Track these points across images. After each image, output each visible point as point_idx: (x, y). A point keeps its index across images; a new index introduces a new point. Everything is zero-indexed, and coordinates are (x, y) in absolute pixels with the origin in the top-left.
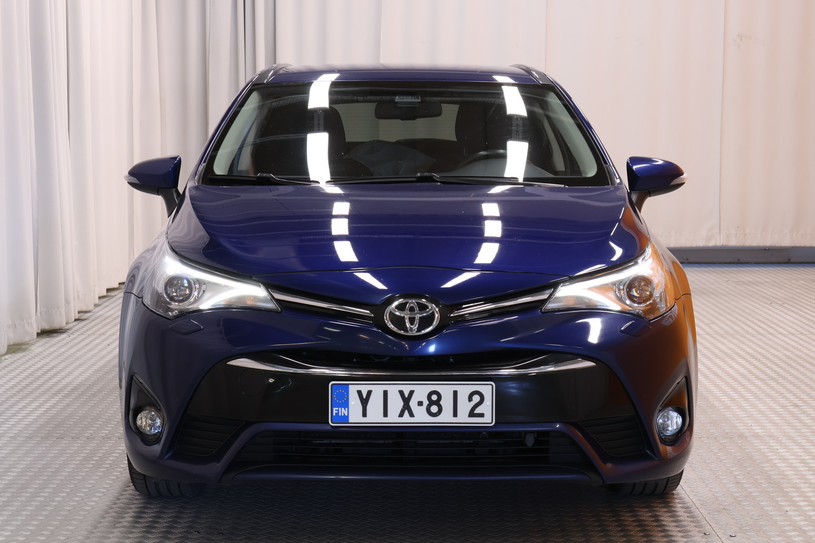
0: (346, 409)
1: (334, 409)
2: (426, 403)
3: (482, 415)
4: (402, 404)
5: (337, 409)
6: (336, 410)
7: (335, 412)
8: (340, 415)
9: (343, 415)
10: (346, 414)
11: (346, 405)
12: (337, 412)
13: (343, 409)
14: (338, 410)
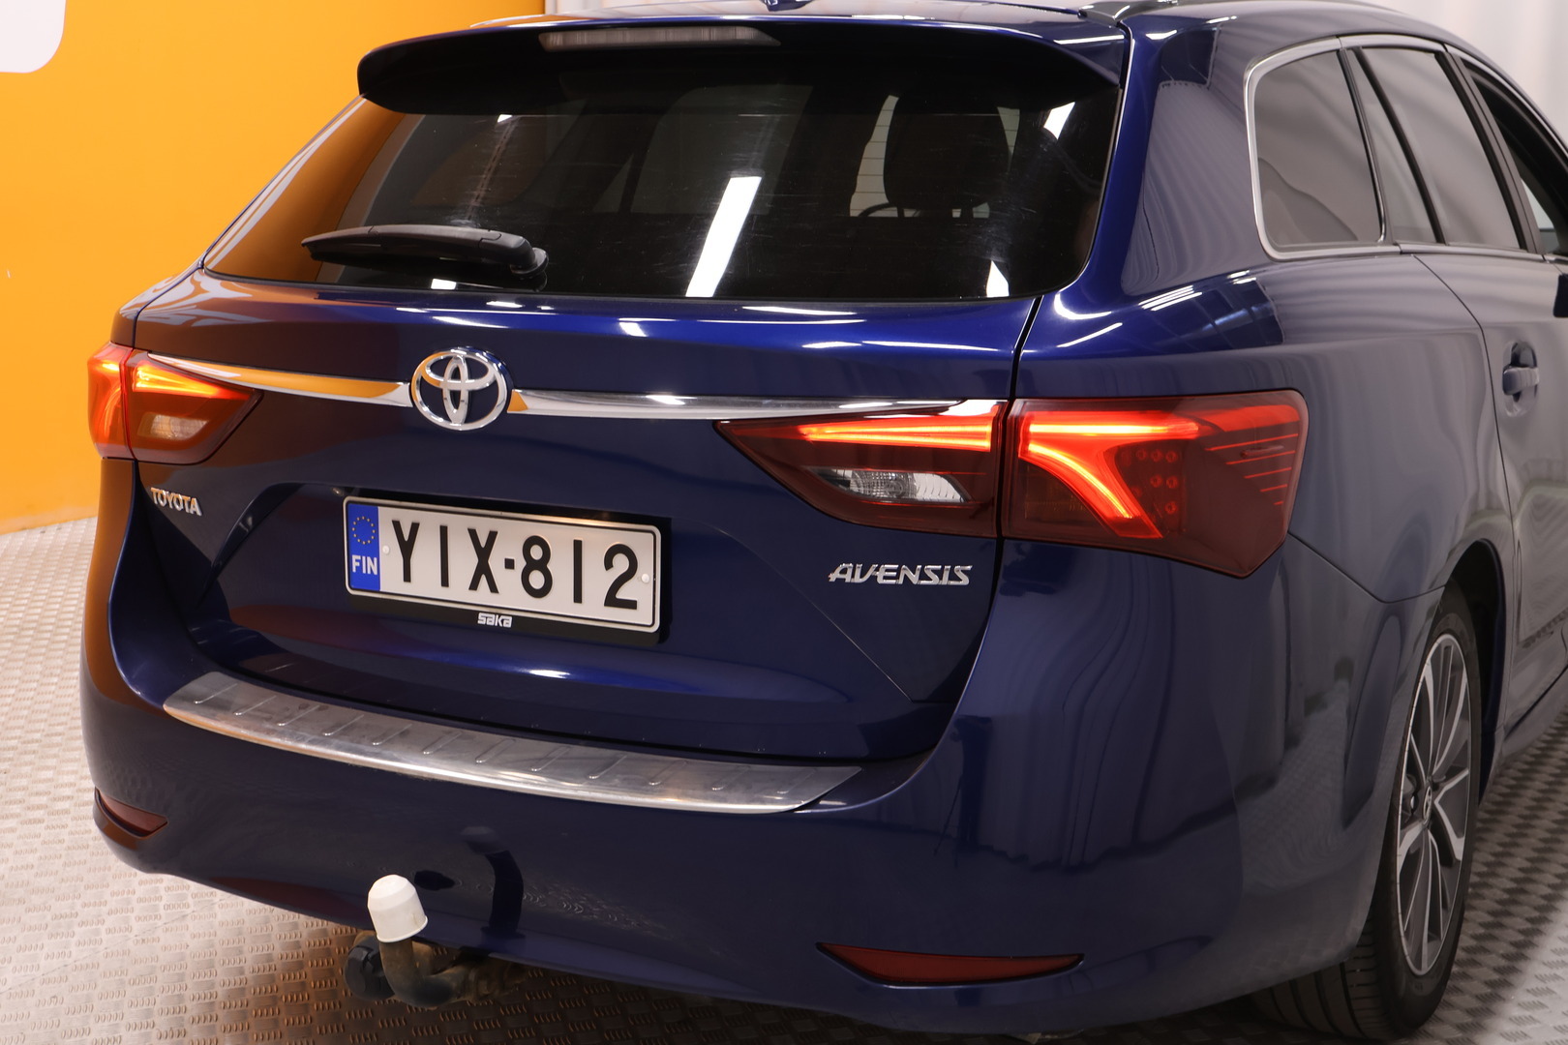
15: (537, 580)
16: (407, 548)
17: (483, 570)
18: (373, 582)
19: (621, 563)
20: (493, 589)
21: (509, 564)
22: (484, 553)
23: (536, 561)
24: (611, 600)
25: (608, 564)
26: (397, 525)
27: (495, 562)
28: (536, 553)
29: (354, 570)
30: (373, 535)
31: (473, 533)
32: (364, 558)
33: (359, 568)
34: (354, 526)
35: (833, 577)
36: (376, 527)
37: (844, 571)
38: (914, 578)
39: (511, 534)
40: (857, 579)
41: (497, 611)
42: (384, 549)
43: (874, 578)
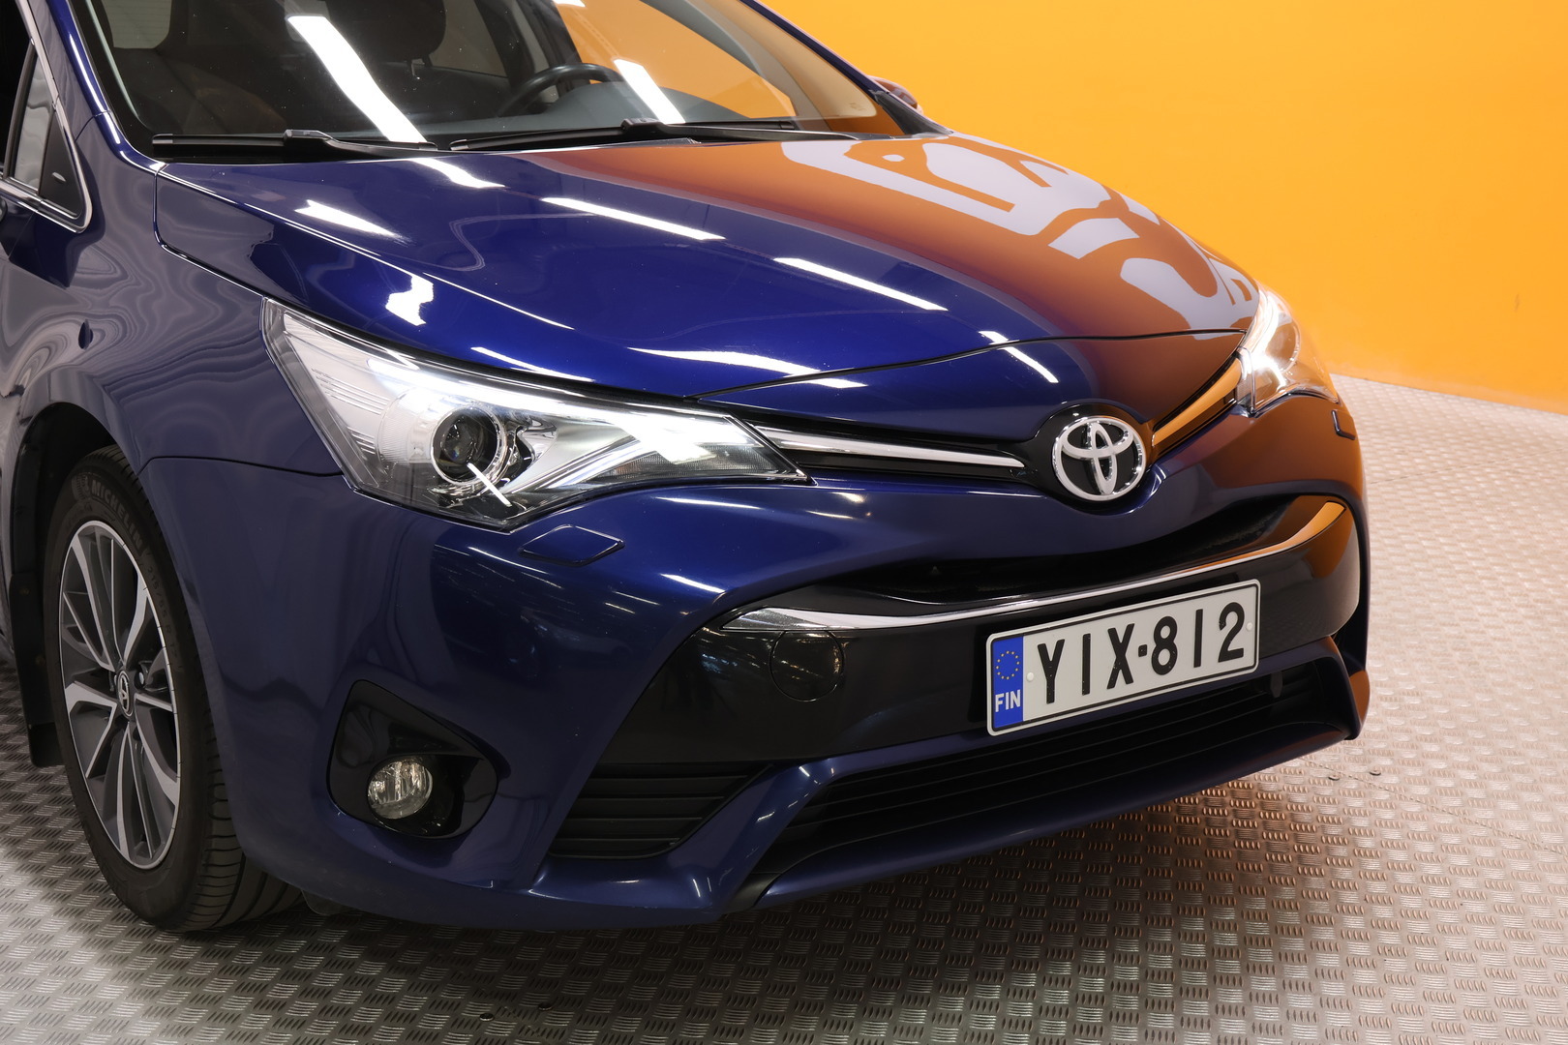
0: (1019, 691)
1: (998, 696)
2: (1151, 647)
3: (1239, 653)
4: (1113, 657)
5: (1002, 695)
6: (1000, 699)
7: (998, 703)
8: (1007, 708)
9: (1012, 707)
10: (1018, 705)
11: (1017, 684)
12: (1001, 702)
13: (1012, 693)
14: (1003, 699)
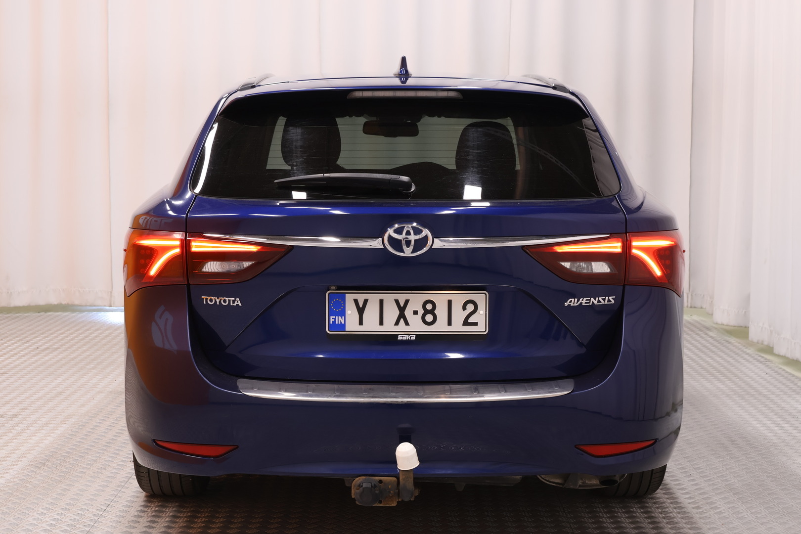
15: (429, 318)
16: (361, 311)
17: (402, 316)
18: (342, 327)
19: (470, 308)
20: (407, 323)
21: (415, 313)
22: (402, 310)
23: (429, 310)
24: (466, 323)
25: (464, 308)
26: (356, 301)
27: (408, 313)
28: (429, 307)
29: (331, 323)
30: (343, 306)
31: (397, 302)
32: (337, 317)
33: (334, 322)
34: (332, 303)
35: (566, 304)
36: (344, 303)
37: (571, 302)
38: (596, 302)
39: (416, 300)
40: (575, 305)
41: (408, 333)
42: (348, 312)
43: (581, 303)
